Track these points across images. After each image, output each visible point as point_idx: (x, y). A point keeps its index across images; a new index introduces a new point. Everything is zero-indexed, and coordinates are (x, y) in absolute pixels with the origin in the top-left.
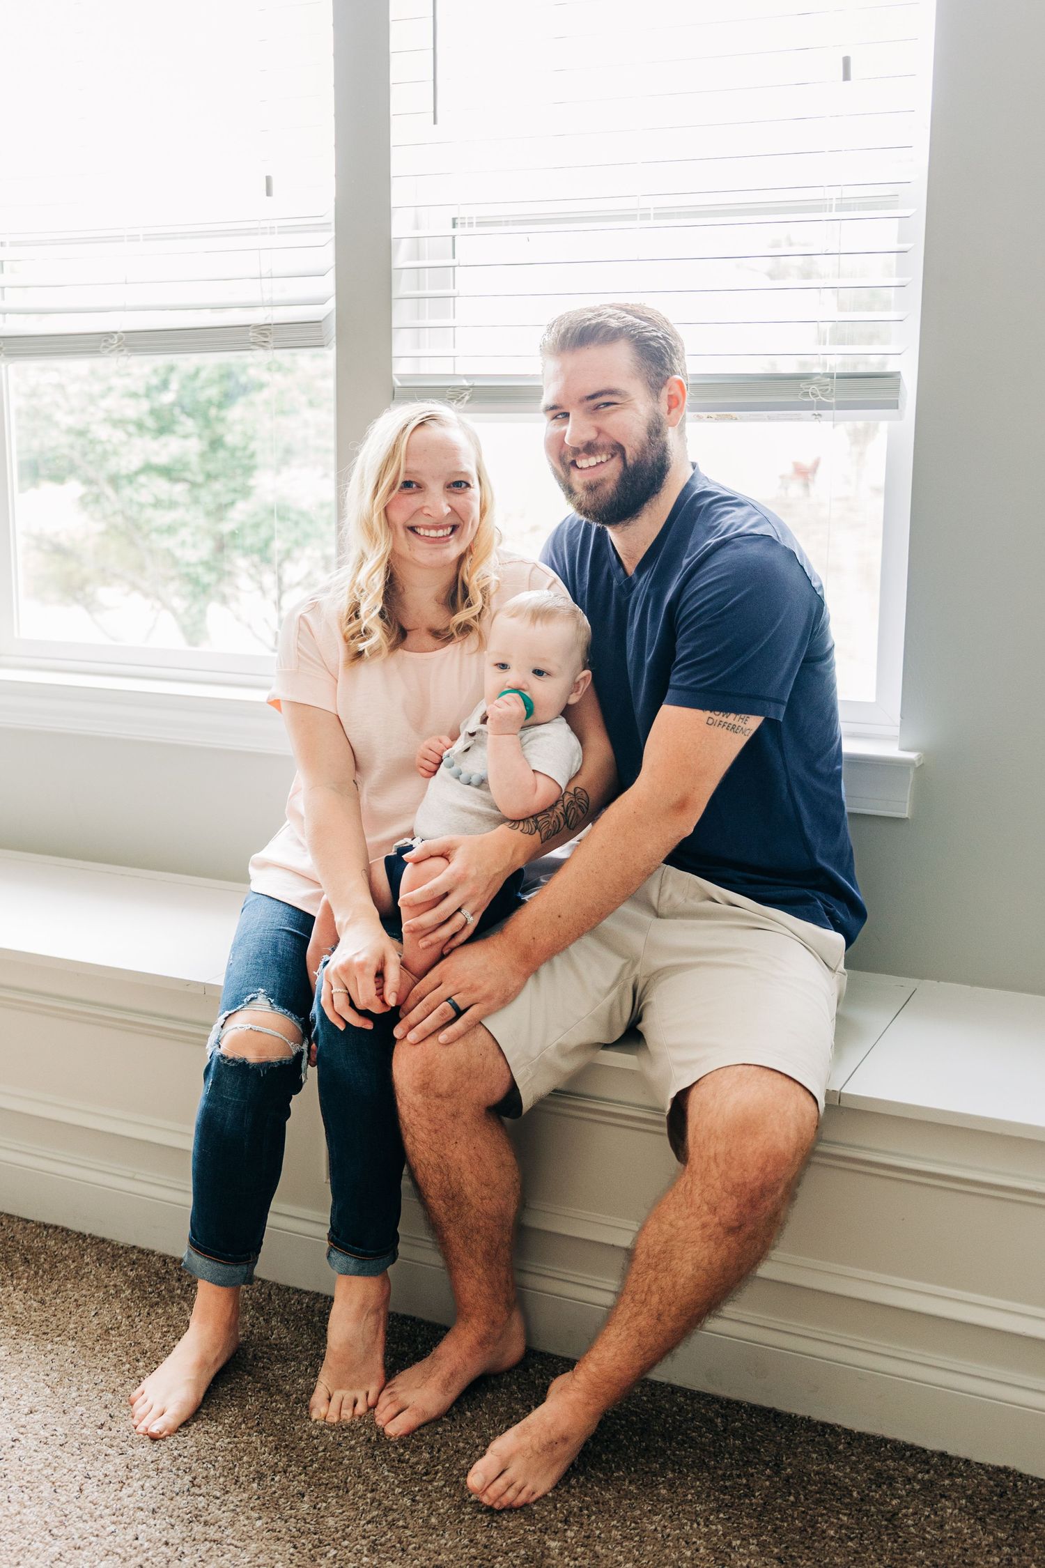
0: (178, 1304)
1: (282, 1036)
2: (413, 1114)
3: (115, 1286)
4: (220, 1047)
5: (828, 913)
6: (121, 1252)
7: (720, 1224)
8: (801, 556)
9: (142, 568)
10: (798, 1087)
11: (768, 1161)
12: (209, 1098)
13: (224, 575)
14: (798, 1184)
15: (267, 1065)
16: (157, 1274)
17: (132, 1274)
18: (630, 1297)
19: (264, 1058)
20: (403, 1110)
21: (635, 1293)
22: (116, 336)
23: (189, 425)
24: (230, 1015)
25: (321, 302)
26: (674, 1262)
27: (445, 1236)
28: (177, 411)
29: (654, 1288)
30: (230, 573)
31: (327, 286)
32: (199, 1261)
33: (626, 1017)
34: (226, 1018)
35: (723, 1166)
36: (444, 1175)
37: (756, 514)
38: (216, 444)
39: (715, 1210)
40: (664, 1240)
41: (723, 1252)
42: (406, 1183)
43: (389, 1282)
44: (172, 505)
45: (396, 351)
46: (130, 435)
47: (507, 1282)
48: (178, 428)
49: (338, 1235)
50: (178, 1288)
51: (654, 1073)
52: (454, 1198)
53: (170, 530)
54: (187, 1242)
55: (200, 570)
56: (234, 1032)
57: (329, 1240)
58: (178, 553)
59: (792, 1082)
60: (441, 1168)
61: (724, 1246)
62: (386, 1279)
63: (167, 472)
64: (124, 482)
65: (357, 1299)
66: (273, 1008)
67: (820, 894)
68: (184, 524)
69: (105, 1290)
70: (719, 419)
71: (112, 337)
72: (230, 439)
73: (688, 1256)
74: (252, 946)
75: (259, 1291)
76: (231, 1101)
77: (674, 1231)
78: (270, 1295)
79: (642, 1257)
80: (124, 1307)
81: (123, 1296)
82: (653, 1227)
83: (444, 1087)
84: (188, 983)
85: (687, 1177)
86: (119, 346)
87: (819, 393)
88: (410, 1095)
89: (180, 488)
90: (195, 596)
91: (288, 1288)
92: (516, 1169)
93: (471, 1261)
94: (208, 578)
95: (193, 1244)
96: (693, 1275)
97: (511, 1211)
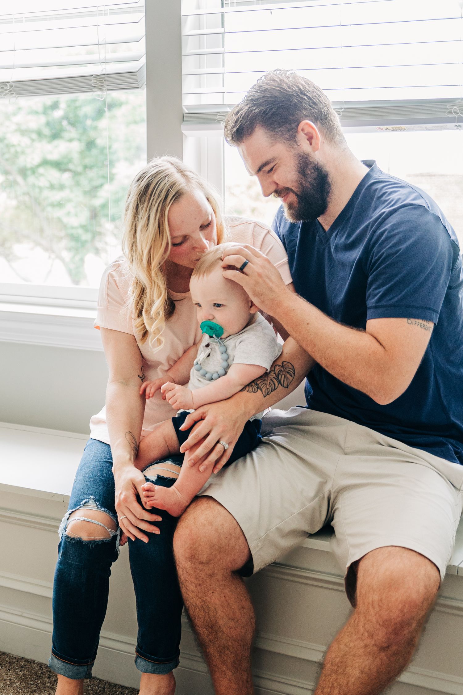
0: (48, 691)
1: (103, 525)
2: (186, 575)
3: (10, 680)
4: (66, 531)
5: (456, 453)
6: (14, 660)
7: (375, 645)
8: (444, 220)
9: (42, 230)
10: (427, 561)
11: (405, 606)
12: (61, 563)
13: (96, 234)
14: (427, 621)
15: (94, 543)
16: (36, 674)
17: (21, 673)
18: (321, 690)
19: (92, 538)
20: (180, 572)
21: (324, 688)
22: (8, 85)
23: (73, 133)
24: (72, 512)
25: (137, 60)
26: (348, 669)
27: (208, 651)
28: (65, 123)
29: (335, 685)
30: (100, 233)
31: (141, 48)
32: (57, 663)
33: (324, 517)
34: (70, 514)
35: (377, 609)
36: (206, 612)
37: (414, 192)
38: (90, 144)
39: (372, 636)
40: (341, 655)
41: (377, 662)
42: (184, 620)
43: (174, 679)
44: (62, 187)
45: (185, 89)
46: (33, 140)
47: (247, 682)
48: (66, 135)
49: (141, 649)
50: (49, 682)
51: (338, 551)
52: (213, 627)
53: (60, 205)
54: (51, 652)
55: (80, 231)
56: (74, 522)
57: (136, 652)
58: (65, 220)
59: (423, 558)
60: (203, 608)
61: (378, 659)
62: (172, 677)
63: (58, 165)
64: (29, 173)
65: (154, 688)
66: (98, 508)
67: (452, 441)
68: (69, 200)
69: (4, 682)
70: (392, 130)
71: (7, 85)
72: (100, 142)
73: (356, 665)
74: (88, 471)
75: (98, 686)
76: (73, 564)
77: (347, 649)
78: (104, 688)
79: (328, 666)
80: (15, 692)
81: (15, 685)
82: (335, 647)
83: (204, 558)
84: (53, 495)
85: (356, 616)
86: (10, 91)
87: (458, 111)
88: (184, 563)
89: (66, 176)
90: (77, 250)
91: (115, 685)
92: (252, 611)
93: (224, 668)
94: (85, 237)
95: (54, 653)
96: (359, 677)
97: (249, 636)
